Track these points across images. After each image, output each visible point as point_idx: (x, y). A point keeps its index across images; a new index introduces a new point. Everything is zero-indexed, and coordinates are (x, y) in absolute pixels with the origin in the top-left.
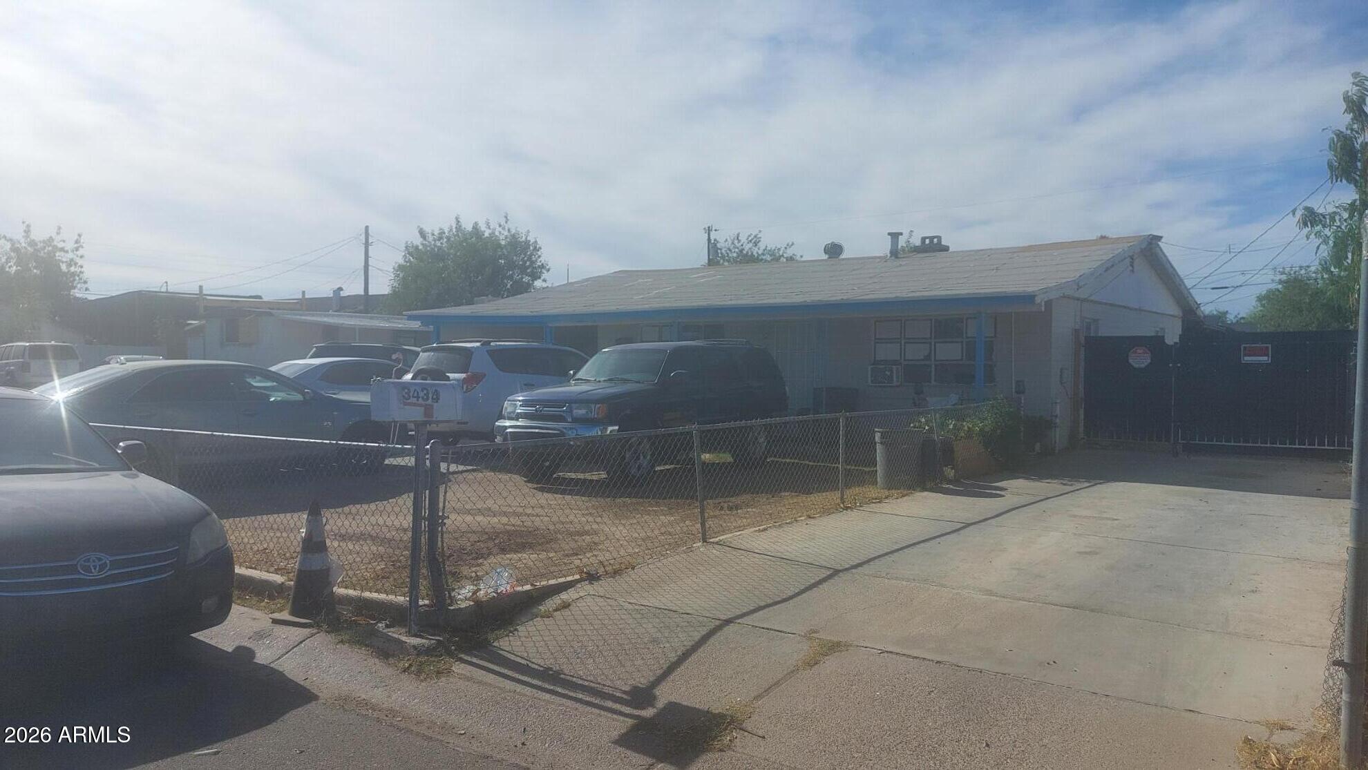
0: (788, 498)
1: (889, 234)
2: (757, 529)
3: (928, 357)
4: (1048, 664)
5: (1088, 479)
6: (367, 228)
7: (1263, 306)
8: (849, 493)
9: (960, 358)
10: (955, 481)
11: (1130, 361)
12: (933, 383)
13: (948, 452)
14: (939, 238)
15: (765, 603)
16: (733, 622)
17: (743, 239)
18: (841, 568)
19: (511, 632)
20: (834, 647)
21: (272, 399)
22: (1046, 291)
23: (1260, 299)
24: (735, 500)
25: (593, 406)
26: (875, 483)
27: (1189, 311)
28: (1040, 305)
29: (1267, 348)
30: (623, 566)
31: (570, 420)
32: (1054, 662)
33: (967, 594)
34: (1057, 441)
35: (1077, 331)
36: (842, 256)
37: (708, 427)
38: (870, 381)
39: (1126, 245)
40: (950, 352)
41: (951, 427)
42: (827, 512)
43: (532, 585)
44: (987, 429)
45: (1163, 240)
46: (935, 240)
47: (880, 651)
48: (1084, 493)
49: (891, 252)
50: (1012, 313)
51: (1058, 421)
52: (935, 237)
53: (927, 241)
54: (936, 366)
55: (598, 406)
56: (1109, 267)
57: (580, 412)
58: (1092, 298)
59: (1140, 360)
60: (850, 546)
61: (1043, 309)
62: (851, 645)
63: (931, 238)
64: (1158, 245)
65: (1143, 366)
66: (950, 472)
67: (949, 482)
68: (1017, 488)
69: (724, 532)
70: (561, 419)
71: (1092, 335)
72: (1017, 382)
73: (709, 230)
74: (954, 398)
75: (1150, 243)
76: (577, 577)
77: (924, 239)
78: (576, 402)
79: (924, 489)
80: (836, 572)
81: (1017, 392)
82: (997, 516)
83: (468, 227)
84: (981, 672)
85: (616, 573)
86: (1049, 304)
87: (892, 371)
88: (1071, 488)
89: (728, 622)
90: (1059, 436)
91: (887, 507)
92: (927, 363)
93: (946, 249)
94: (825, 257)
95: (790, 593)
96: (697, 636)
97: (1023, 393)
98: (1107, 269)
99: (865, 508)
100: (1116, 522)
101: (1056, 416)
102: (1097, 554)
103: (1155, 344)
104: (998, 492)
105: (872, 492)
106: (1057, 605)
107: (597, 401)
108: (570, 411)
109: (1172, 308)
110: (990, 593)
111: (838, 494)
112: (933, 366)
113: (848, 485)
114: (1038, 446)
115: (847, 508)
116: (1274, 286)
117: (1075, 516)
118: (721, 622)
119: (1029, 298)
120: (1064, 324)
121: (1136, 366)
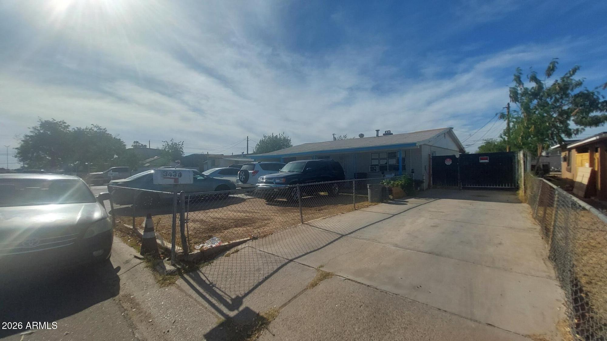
0: (340, 206)
1: (376, 130)
2: (323, 218)
3: (386, 163)
4: (418, 287)
5: (434, 198)
6: (248, 137)
7: (480, 149)
8: (357, 205)
9: (395, 163)
10: (392, 200)
11: (446, 163)
12: (388, 171)
13: (390, 191)
14: (390, 131)
15: (310, 251)
16: (293, 261)
17: (342, 136)
18: (344, 234)
19: (210, 263)
20: (326, 276)
21: (198, 179)
22: (419, 142)
23: (479, 148)
24: (322, 207)
25: (281, 179)
26: (368, 200)
27: (462, 150)
28: (418, 146)
29: (487, 158)
30: (268, 233)
31: (275, 183)
32: (420, 286)
33: (388, 246)
34: (424, 187)
35: (429, 155)
36: (364, 137)
37: (303, 185)
38: (370, 170)
39: (443, 130)
40: (393, 162)
41: (392, 183)
42: (349, 211)
43: (228, 242)
44: (402, 184)
45: (454, 129)
46: (389, 132)
47: (344, 279)
48: (432, 203)
49: (377, 135)
50: (410, 149)
51: (424, 181)
52: (389, 131)
53: (387, 132)
54: (389, 166)
55: (283, 179)
56: (438, 136)
57: (277, 181)
58: (433, 145)
59: (448, 162)
60: (351, 224)
61: (419, 148)
62: (333, 275)
63: (388, 131)
64: (452, 130)
65: (449, 164)
66: (391, 197)
67: (391, 200)
68: (412, 201)
69: (310, 219)
70: (272, 183)
71: (434, 155)
72: (412, 169)
73: (334, 135)
74: (393, 175)
75: (450, 130)
76: (249, 238)
77: (386, 132)
78: (276, 178)
79: (382, 202)
80: (342, 236)
81: (412, 172)
82: (404, 212)
83: (275, 135)
84: (386, 293)
85: (265, 236)
86: (420, 146)
87: (376, 167)
88: (428, 201)
89: (291, 261)
90: (425, 185)
91: (369, 209)
92: (386, 165)
93: (392, 134)
94: (359, 137)
95: (322, 246)
96: (276, 268)
97: (414, 172)
98: (438, 137)
99: (362, 209)
100: (443, 213)
101: (424, 179)
102: (438, 226)
103: (453, 158)
104: (406, 203)
105: (366, 203)
106: (422, 252)
107: (282, 178)
108: (275, 180)
109: (456, 149)
110: (396, 245)
111: (353, 205)
112: (388, 166)
113: (356, 202)
114: (419, 188)
115: (356, 210)
116: (484, 144)
117: (430, 211)
118: (288, 260)
119: (414, 144)
120: (425, 153)
121: (447, 164)
